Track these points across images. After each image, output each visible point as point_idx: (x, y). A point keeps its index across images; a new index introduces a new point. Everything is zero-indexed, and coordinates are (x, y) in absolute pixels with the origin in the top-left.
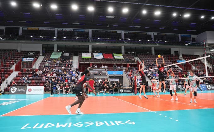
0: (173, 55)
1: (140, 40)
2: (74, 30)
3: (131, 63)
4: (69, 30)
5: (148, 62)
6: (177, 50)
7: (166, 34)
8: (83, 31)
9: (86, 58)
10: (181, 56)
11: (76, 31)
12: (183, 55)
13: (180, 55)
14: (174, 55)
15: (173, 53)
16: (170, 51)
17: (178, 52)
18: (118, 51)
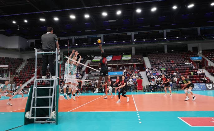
0: (190, 51)
1: (155, 39)
2: (88, 37)
3: (137, 63)
4: (84, 37)
5: (155, 61)
6: (195, 45)
7: (181, 30)
8: (96, 36)
9: (96, 61)
10: (201, 52)
11: (90, 38)
12: (203, 51)
13: (199, 51)
14: (192, 51)
15: (190, 49)
16: (186, 47)
17: (197, 47)
18: (128, 52)
